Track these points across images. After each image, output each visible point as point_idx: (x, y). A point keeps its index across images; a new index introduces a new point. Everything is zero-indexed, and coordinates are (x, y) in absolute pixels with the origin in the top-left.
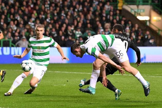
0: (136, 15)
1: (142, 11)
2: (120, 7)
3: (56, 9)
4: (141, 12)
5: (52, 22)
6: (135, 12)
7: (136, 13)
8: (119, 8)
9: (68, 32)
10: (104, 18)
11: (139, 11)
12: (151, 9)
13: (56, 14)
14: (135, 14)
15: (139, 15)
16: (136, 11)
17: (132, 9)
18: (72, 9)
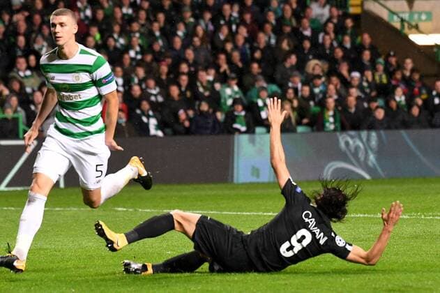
0: (406, 31)
1: (424, 17)
2: (353, 6)
4: (420, 19)
6: (402, 21)
7: (406, 25)
8: (352, 10)
10: (307, 44)
11: (416, 16)
13: (157, 34)
14: (403, 26)
15: (414, 30)
16: (406, 16)
17: (393, 13)
18: (208, 16)
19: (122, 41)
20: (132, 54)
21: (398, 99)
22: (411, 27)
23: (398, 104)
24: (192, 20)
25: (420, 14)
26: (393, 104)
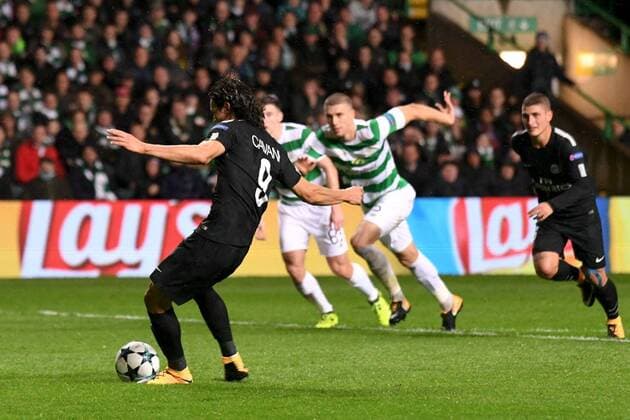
0: (496, 46)
1: (524, 26)
2: (416, 6)
3: (112, 21)
4: (518, 29)
5: (97, 78)
6: (491, 30)
7: (496, 37)
8: (414, 13)
9: (170, 127)
10: (344, 66)
11: (512, 24)
12: (567, 16)
13: (112, 43)
14: (491, 39)
15: (508, 45)
16: (497, 24)
17: (475, 18)
18: (191, 17)
19: (56, 53)
20: (71, 73)
21: (482, 150)
22: (504, 40)
23: (482, 160)
24: (164, 23)
25: (519, 20)
26: (475, 160)
